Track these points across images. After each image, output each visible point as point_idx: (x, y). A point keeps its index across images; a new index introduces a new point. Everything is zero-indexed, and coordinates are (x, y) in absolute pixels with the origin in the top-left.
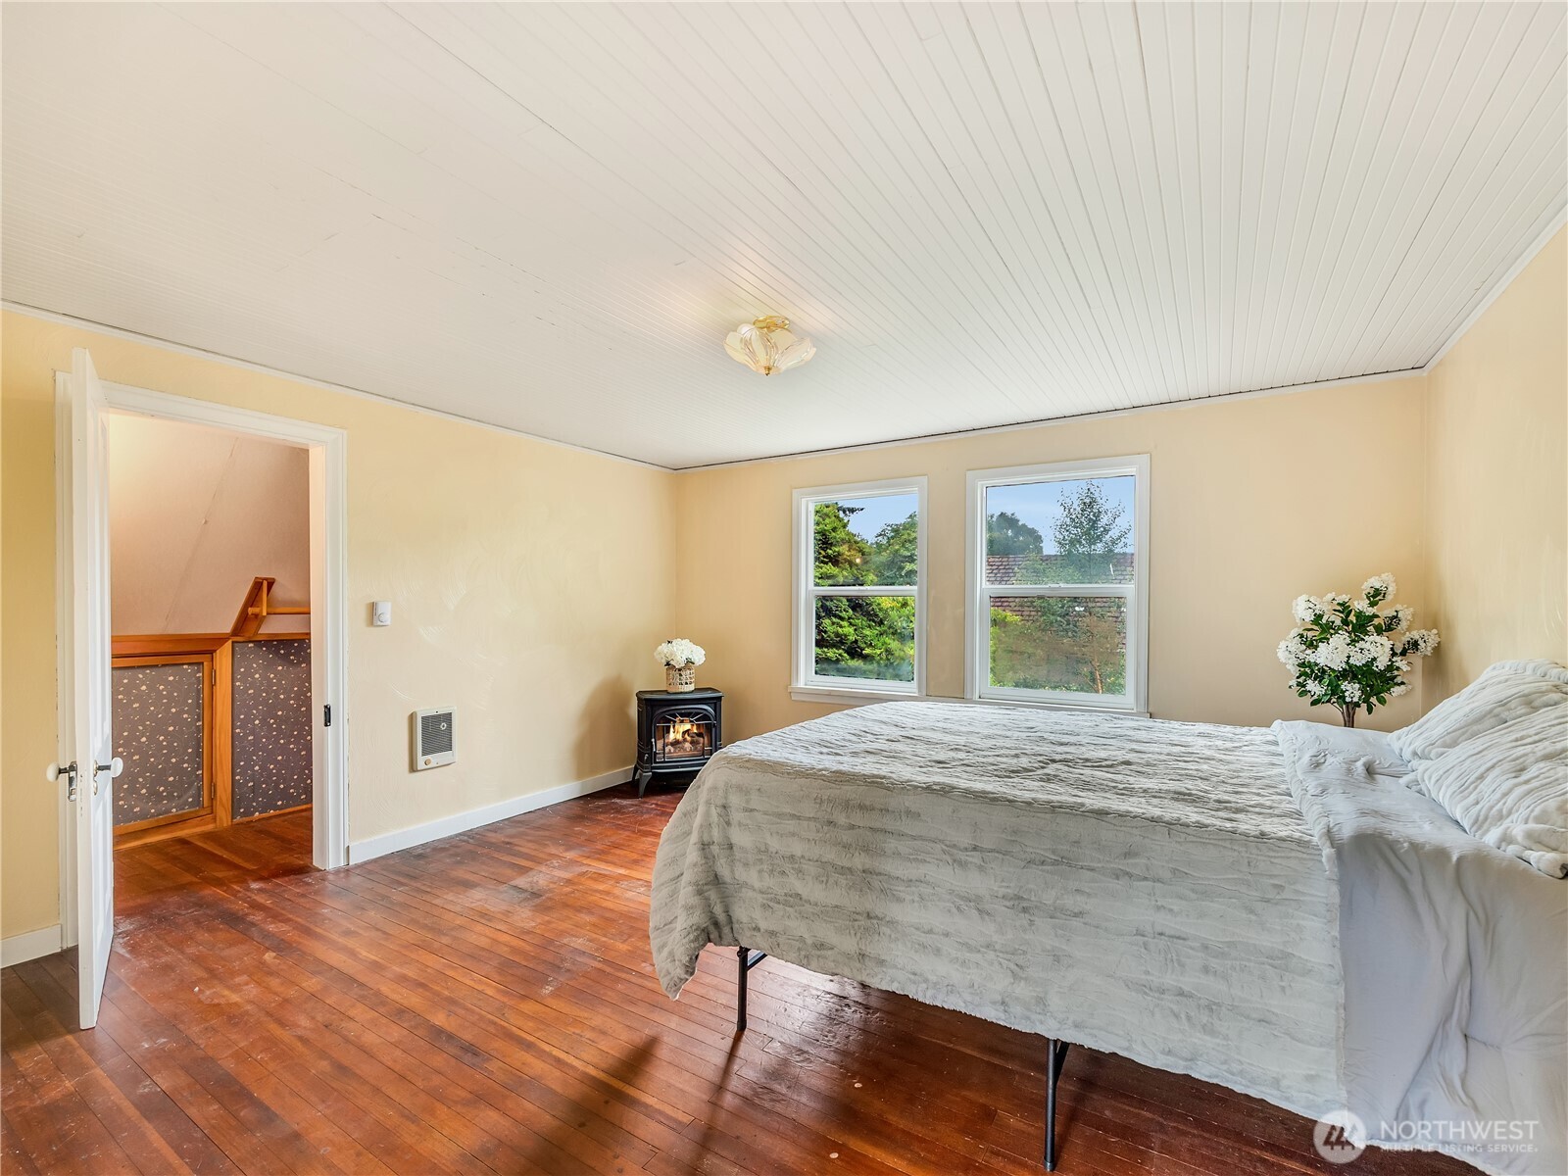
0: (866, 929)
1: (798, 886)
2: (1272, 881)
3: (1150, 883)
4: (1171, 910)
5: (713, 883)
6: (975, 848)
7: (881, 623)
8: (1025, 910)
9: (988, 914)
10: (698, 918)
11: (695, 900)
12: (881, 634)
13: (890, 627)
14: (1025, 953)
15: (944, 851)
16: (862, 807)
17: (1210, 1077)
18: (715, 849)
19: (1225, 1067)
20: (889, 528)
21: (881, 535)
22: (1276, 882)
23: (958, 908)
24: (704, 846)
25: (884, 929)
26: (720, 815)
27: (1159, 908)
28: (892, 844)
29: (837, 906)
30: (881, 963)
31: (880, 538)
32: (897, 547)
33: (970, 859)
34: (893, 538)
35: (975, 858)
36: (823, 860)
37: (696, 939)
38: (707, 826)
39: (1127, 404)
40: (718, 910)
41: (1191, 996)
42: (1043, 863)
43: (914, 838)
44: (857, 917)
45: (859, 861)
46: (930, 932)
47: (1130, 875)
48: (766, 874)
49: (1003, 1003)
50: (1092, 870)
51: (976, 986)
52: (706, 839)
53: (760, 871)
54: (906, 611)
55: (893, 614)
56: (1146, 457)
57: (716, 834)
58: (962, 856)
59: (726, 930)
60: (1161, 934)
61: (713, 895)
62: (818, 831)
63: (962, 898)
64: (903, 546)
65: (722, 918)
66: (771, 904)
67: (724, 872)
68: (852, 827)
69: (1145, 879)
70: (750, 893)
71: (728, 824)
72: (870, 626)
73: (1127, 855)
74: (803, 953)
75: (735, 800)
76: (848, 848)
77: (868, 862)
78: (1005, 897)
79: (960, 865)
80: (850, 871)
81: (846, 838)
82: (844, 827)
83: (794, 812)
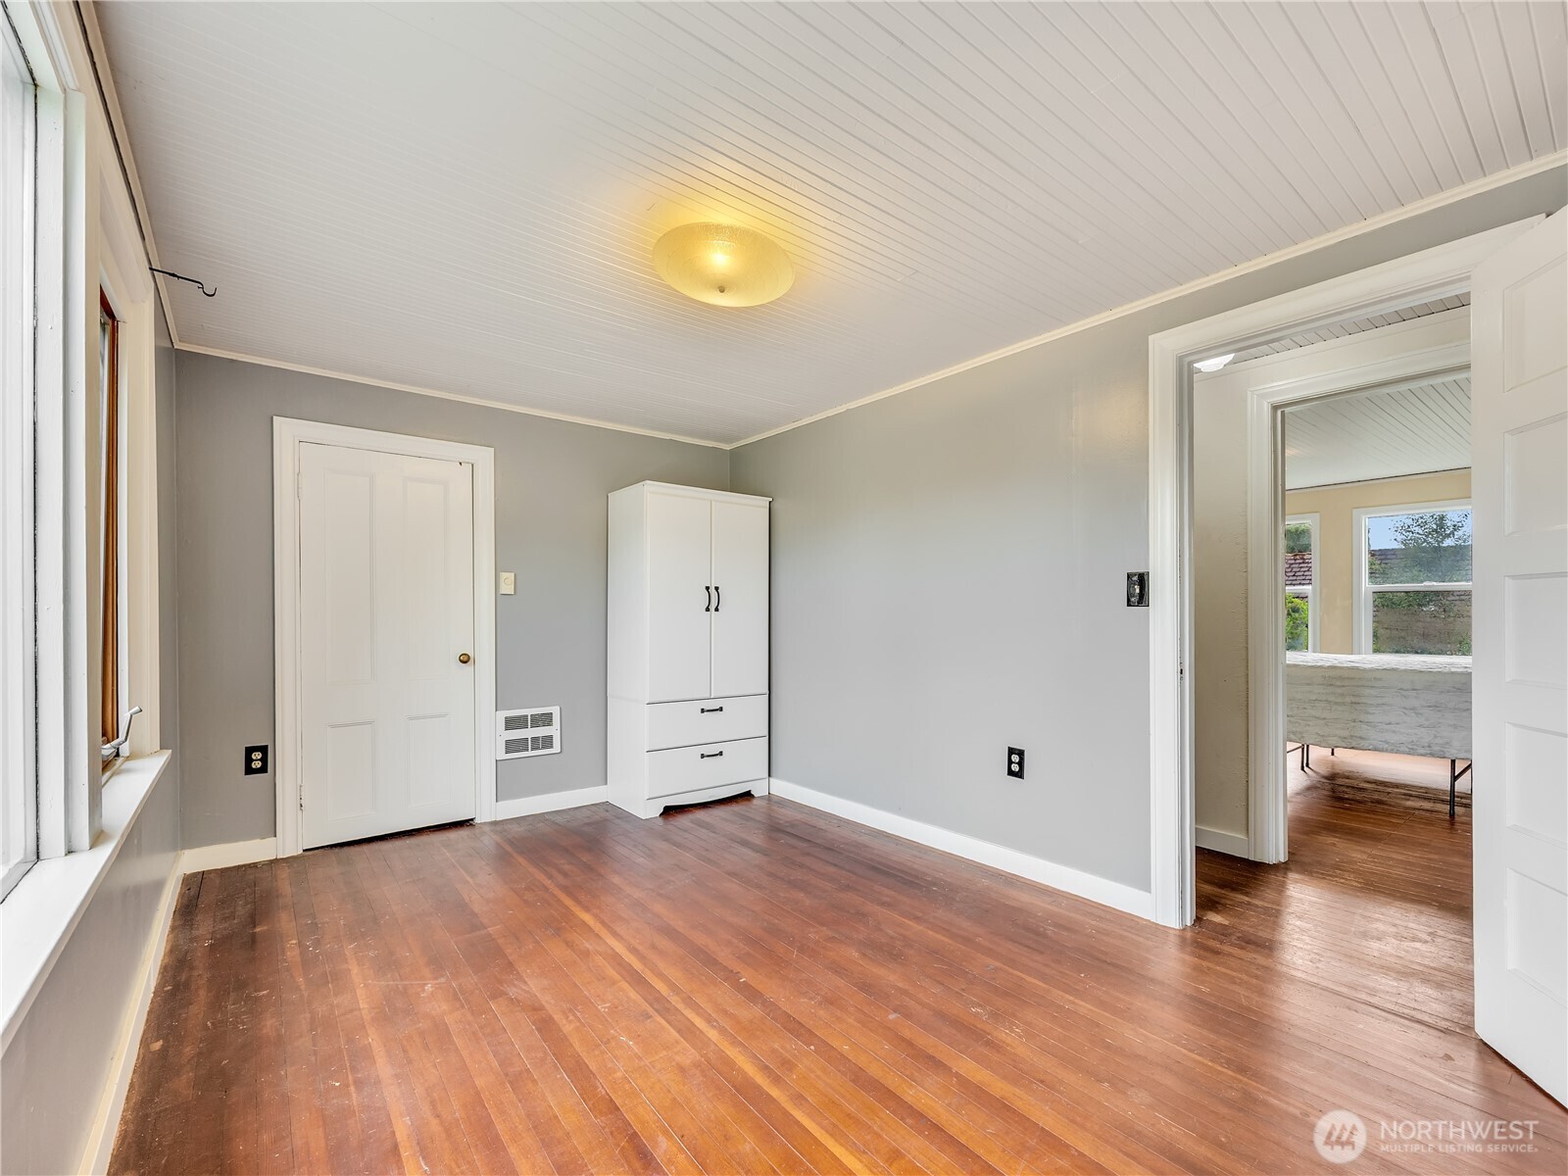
1: (1314, 713)
6: (1414, 690)
9: (1420, 714)
14: (1440, 727)
15: (1396, 692)
23: (1405, 714)
25: (1363, 726)
28: (1367, 692)
29: (1336, 719)
30: (1361, 739)
33: (1410, 694)
35: (1414, 693)
36: (1329, 700)
43: (1380, 688)
44: (1348, 722)
45: (1348, 699)
46: (1390, 724)
49: (1429, 747)
51: (1414, 741)
53: (1291, 708)
58: (1404, 693)
62: (1324, 689)
63: (1405, 708)
66: (1298, 721)
68: (1343, 686)
76: (1342, 695)
77: (1354, 700)
78: (1429, 707)
79: (1405, 696)
80: (1344, 704)
81: (1340, 691)
82: (1338, 686)
83: (1308, 684)
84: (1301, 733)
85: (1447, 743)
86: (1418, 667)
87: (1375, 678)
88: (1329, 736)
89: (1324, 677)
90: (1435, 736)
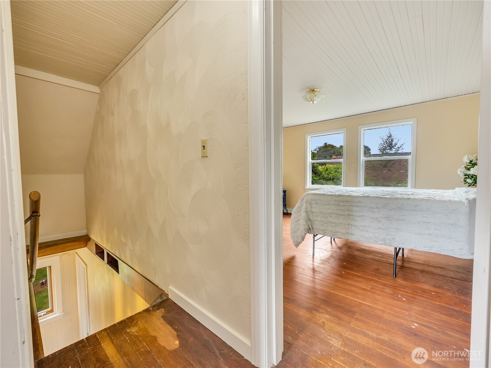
0: (348, 228)
1: (330, 220)
2: (452, 209)
3: (422, 212)
4: (427, 217)
5: (309, 220)
6: (377, 208)
7: (319, 176)
8: (389, 220)
9: (380, 222)
10: (306, 227)
11: (305, 223)
12: (320, 179)
13: (322, 177)
14: (390, 229)
15: (368, 209)
16: (347, 201)
17: (436, 251)
18: (309, 213)
19: (440, 249)
20: (318, 148)
21: (315, 150)
22: (453, 209)
23: (372, 221)
24: (307, 212)
25: (353, 227)
26: (310, 205)
27: (423, 217)
28: (355, 209)
29: (340, 223)
30: (352, 234)
31: (315, 151)
32: (320, 154)
33: (375, 210)
34: (319, 151)
35: (377, 210)
36: (337, 213)
37: (306, 231)
38: (306, 208)
39: (410, 103)
40: (310, 226)
41: (431, 235)
42: (394, 209)
43: (361, 207)
44: (346, 225)
45: (346, 213)
46: (365, 227)
47: (416, 210)
48: (322, 218)
49: (384, 240)
50: (407, 210)
51: (377, 237)
52: (307, 210)
53: (320, 217)
54: (327, 172)
55: (323, 173)
56: (415, 119)
57: (309, 210)
58: (373, 210)
59: (312, 230)
60: (424, 222)
61: (309, 223)
62: (335, 207)
63: (373, 218)
64: (322, 153)
65: (311, 228)
66: (324, 224)
67: (311, 218)
68: (344, 206)
69: (420, 211)
70: (318, 222)
71: (312, 207)
72: (316, 177)
73: (416, 206)
74: (332, 234)
75: (313, 202)
76: (343, 210)
77: (349, 213)
78: (384, 218)
79: (373, 212)
80: (344, 215)
81: (343, 208)
82: (342, 206)
83: (329, 204)
84: (324, 230)
85: (393, 239)
86: (379, 195)
87: (359, 202)
88: (337, 232)
89: (336, 201)
90: (387, 234)
